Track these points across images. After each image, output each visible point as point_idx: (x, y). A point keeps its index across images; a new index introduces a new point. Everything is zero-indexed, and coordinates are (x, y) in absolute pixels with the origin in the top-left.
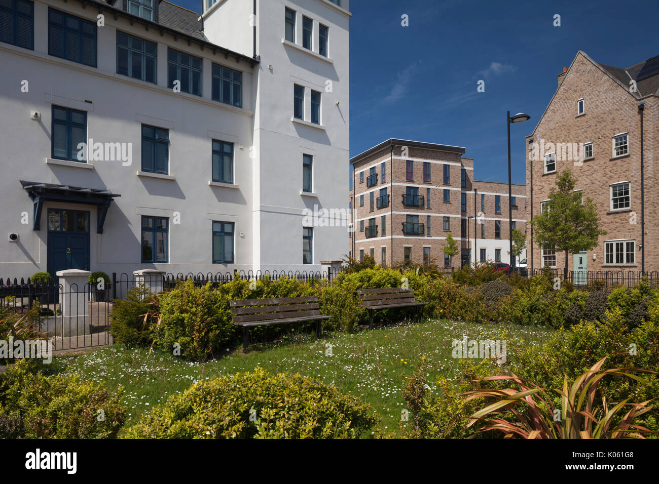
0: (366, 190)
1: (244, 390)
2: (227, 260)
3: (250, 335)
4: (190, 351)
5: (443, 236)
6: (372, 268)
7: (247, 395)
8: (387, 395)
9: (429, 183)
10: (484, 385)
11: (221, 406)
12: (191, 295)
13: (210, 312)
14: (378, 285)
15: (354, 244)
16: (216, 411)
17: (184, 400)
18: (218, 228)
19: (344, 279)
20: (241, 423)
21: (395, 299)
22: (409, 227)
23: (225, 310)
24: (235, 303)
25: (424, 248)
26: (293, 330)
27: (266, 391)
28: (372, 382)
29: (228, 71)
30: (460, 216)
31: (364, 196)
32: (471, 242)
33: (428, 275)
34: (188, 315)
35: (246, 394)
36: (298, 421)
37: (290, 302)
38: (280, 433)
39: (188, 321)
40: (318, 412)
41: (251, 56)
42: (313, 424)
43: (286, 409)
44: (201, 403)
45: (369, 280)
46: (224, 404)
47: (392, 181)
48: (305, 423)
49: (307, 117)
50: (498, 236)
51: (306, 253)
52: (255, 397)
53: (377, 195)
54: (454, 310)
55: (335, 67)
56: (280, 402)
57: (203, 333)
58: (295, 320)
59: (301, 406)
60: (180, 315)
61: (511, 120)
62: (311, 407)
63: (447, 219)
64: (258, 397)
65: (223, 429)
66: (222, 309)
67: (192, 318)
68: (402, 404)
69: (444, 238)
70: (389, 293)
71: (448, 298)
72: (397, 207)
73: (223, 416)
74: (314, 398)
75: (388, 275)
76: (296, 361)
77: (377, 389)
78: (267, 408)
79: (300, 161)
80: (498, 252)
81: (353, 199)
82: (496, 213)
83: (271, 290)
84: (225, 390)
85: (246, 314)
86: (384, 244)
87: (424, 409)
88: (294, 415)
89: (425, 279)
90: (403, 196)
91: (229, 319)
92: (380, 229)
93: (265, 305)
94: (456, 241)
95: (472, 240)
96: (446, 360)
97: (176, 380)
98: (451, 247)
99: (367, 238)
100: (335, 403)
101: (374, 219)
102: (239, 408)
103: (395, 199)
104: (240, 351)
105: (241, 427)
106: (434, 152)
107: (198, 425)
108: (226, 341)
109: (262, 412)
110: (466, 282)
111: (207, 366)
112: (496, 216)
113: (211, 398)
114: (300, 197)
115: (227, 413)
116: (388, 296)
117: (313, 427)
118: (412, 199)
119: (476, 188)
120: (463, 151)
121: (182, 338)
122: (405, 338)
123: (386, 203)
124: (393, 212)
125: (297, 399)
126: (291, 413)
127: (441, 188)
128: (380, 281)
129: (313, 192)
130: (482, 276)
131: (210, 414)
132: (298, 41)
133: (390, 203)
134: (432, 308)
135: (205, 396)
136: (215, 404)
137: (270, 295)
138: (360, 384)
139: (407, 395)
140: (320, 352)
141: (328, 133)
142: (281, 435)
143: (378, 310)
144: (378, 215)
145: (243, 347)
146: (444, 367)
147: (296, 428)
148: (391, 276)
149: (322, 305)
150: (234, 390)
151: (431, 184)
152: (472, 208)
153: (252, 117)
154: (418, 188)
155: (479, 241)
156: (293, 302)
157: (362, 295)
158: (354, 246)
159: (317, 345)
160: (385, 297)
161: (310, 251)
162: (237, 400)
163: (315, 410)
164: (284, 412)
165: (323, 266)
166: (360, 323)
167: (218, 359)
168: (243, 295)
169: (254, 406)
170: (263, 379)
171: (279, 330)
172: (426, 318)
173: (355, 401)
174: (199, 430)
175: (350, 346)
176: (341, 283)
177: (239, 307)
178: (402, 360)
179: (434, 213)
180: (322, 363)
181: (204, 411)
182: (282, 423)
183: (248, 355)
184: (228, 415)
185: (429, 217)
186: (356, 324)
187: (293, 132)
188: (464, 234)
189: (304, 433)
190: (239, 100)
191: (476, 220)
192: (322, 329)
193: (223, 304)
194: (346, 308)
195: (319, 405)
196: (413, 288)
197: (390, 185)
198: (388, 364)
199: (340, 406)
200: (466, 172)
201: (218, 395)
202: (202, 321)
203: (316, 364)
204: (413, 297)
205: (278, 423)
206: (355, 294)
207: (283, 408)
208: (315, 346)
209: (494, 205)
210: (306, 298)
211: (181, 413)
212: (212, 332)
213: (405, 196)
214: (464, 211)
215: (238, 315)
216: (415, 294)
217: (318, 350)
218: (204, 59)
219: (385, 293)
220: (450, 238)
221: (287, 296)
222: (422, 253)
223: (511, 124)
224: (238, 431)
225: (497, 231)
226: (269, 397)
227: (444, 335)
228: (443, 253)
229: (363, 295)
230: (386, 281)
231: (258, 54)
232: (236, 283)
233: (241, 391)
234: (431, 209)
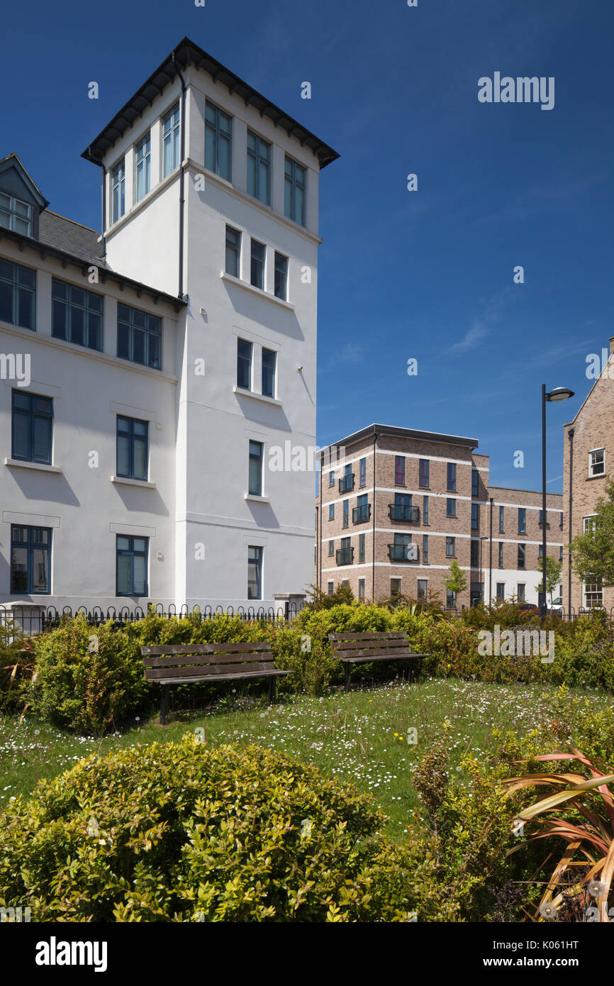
0: (337, 498)
1: (166, 769)
2: (137, 591)
3: (170, 698)
4: (80, 720)
5: (445, 564)
6: (349, 604)
7: (170, 778)
8: (377, 785)
9: (426, 489)
10: (534, 768)
11: (126, 796)
12: (83, 637)
13: (112, 663)
14: (359, 628)
15: (319, 573)
16: (116, 804)
17: (63, 787)
18: (124, 545)
19: (309, 618)
20: (160, 825)
21: (381, 648)
22: (399, 550)
23: (134, 661)
24: (149, 650)
25: (419, 580)
26: (234, 691)
27: (203, 771)
28: (353, 766)
29: (140, 315)
30: (469, 536)
31: (335, 506)
32: (484, 573)
33: (429, 615)
34: (78, 667)
35: (168, 776)
36: (257, 820)
37: (230, 650)
38: (228, 844)
39: (78, 676)
40: (292, 806)
41: (175, 294)
42: (284, 827)
43: (237, 801)
44: (92, 791)
45: (346, 621)
46: (131, 794)
47: (374, 484)
48: (271, 825)
49: (255, 387)
50: (521, 565)
51: (251, 585)
52: (184, 781)
53: (353, 504)
54: (466, 665)
55: (297, 315)
56: (227, 789)
57: (101, 694)
58: (238, 676)
59: (262, 796)
60: (65, 667)
61: (547, 397)
62: (280, 798)
63: (451, 541)
64: (190, 781)
65: (129, 835)
66: (129, 659)
67: (83, 670)
68: (399, 798)
69: (447, 567)
70: (374, 640)
71: (458, 648)
72: (381, 521)
73: (129, 813)
74: (283, 784)
75: (372, 613)
76: (239, 735)
77: (361, 776)
78: (205, 800)
79: (246, 451)
80: (521, 587)
81: (319, 509)
82: (520, 534)
83: (202, 633)
84: (133, 769)
85: (166, 667)
86: (362, 574)
87: (447, 804)
88: (251, 812)
89: (424, 621)
90: (389, 506)
91: (140, 673)
92: (356, 554)
93: (193, 654)
94: (464, 571)
95: (486, 571)
96: (459, 734)
97: (59, 763)
98: (457, 580)
99: (339, 565)
100: (316, 792)
101: (349, 538)
102: (157, 800)
103: (378, 511)
104: (156, 722)
105: (160, 831)
106: (434, 444)
107: (85, 829)
108: (135, 706)
109: (196, 806)
110: (482, 626)
111: (105, 744)
112: (520, 537)
113: (109, 782)
114: (245, 502)
115: (137, 809)
116: (372, 644)
117: (283, 832)
118: (402, 512)
119: (492, 497)
120: (475, 444)
121: (69, 700)
122: (398, 703)
123: (366, 516)
124: (376, 530)
125: (256, 785)
126: (246, 807)
127: (443, 496)
128: (360, 622)
129: (263, 495)
130: (505, 618)
131: (106, 809)
132: (244, 276)
133: (372, 517)
134: (435, 663)
135: (98, 781)
136: (115, 792)
137: (201, 640)
138: (336, 770)
139: (422, 782)
140: (275, 722)
141: (286, 411)
142: (230, 845)
143: (358, 664)
144: (354, 533)
145: (161, 714)
146: (458, 745)
147: (255, 833)
148: (377, 615)
149: (277, 655)
150: (148, 769)
151: (430, 490)
152: (487, 525)
153: (177, 384)
154: (411, 495)
155: (496, 571)
156: (234, 650)
157: (334, 641)
158: (319, 576)
159: (270, 712)
160: (368, 645)
161: (258, 582)
162: (154, 786)
163: (286, 804)
164: (233, 806)
165: (277, 601)
166: (331, 684)
167: (123, 733)
168: (162, 638)
169: (182, 796)
170: (196, 753)
171: (213, 691)
172: (426, 676)
173: (348, 789)
174: (87, 838)
175: (318, 714)
176: (304, 625)
177: (155, 656)
178: (396, 734)
179: (433, 531)
180: (278, 739)
181: (97, 804)
182: (231, 825)
183: (168, 727)
184: (139, 812)
185: (426, 536)
186: (326, 684)
187: (235, 408)
188: (475, 561)
189: (270, 843)
190: (157, 360)
191: (491, 542)
192: (277, 690)
193: (132, 652)
194: (312, 660)
195: (291, 793)
196: (408, 633)
197: (372, 490)
198: (376, 740)
199: (325, 797)
200: (478, 474)
201: (120, 778)
202: (100, 675)
203: (269, 740)
204: (408, 646)
205: (223, 825)
206: (326, 640)
207: (233, 800)
208: (267, 713)
209: (517, 522)
210: (255, 644)
211: (58, 808)
212: (114, 692)
213: (393, 506)
214: (475, 529)
215: (154, 668)
216: (410, 642)
217: (272, 720)
218: (106, 296)
219: (368, 640)
220: (455, 567)
221: (225, 642)
222: (416, 588)
223: (547, 402)
224: (155, 838)
225: (521, 559)
226: (209, 782)
227: (454, 700)
228: (444, 588)
229: (336, 641)
230: (369, 623)
231: (185, 292)
232: (150, 621)
233: (160, 771)
234: (429, 526)
